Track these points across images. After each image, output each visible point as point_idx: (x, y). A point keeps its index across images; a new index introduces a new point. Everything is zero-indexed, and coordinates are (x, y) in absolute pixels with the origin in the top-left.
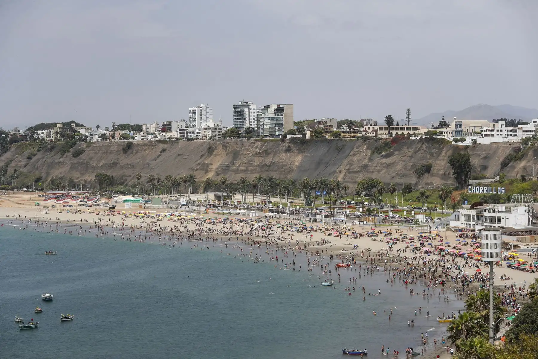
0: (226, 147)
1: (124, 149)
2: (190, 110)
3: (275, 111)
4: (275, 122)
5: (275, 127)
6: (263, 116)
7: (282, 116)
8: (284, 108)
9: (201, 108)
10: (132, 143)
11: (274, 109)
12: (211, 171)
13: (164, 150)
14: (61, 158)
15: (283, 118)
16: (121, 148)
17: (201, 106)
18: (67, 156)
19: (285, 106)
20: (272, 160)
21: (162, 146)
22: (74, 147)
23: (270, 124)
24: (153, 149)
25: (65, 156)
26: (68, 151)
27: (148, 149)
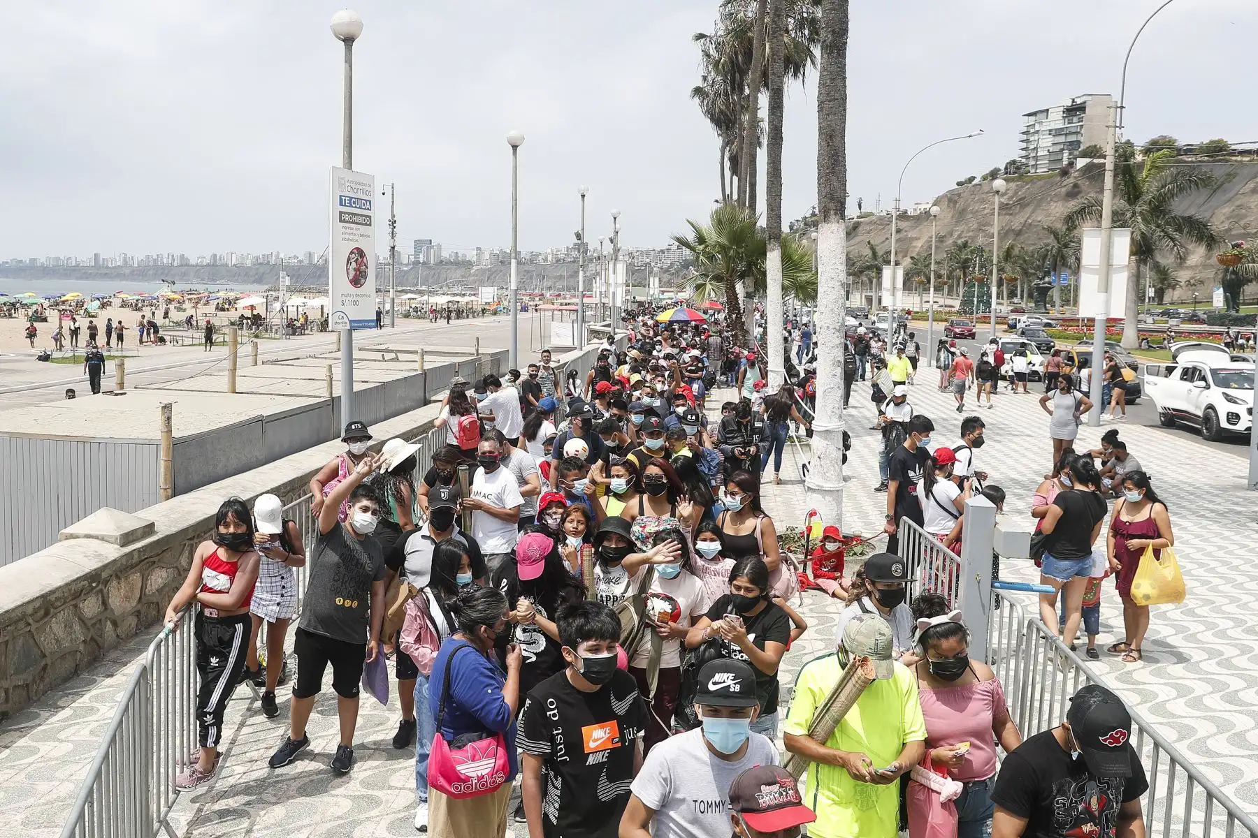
0: (956, 202)
3: (1064, 112)
4: (1062, 139)
5: (1062, 150)
6: (1037, 127)
7: (1081, 124)
8: (1087, 104)
11: (1062, 109)
15: (1082, 126)
19: (1089, 98)
20: (1028, 218)
23: (1050, 144)
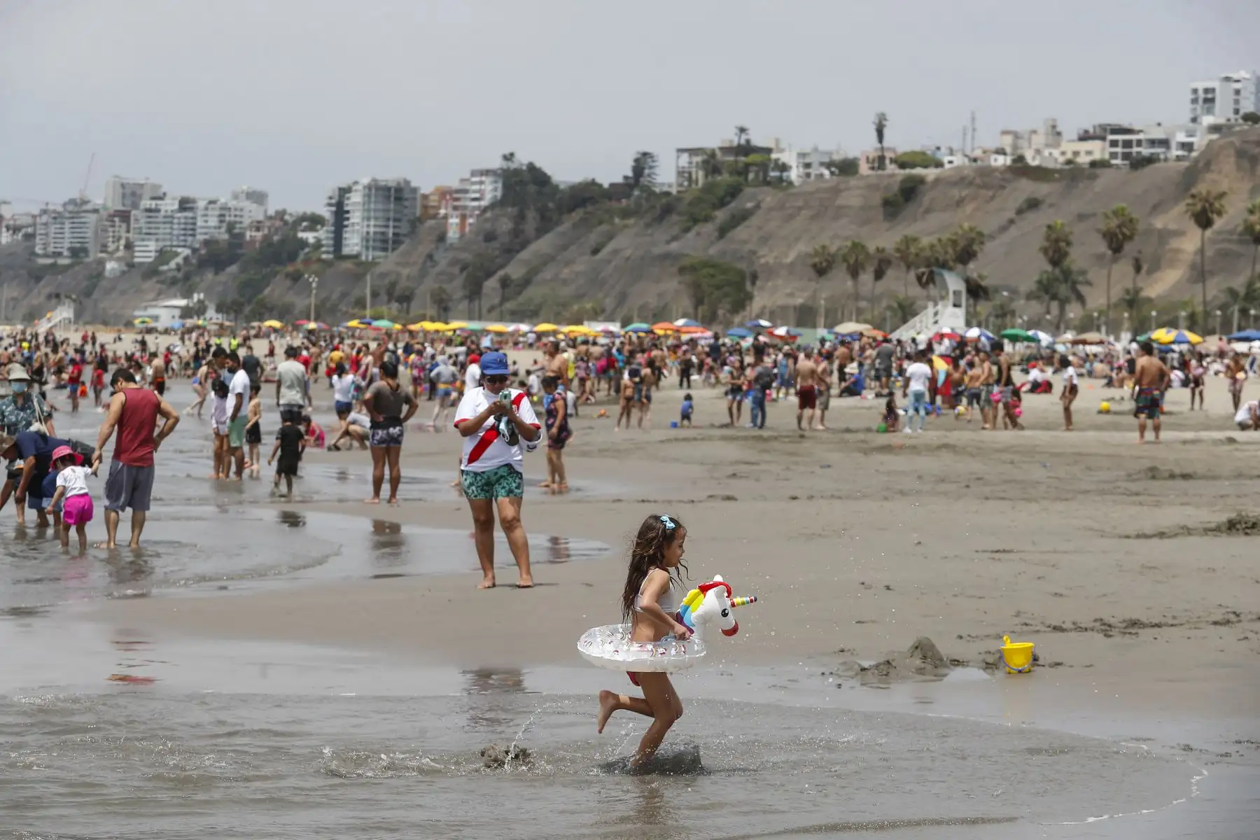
1: (887, 203)
2: (1195, 91)
9: (1238, 81)
10: (921, 180)
12: (1172, 264)
13: (1033, 204)
14: (675, 238)
16: (877, 199)
17: (1235, 76)
18: (698, 234)
21: (1027, 188)
22: (733, 205)
24: (993, 198)
25: (691, 235)
26: (707, 219)
27: (974, 198)
